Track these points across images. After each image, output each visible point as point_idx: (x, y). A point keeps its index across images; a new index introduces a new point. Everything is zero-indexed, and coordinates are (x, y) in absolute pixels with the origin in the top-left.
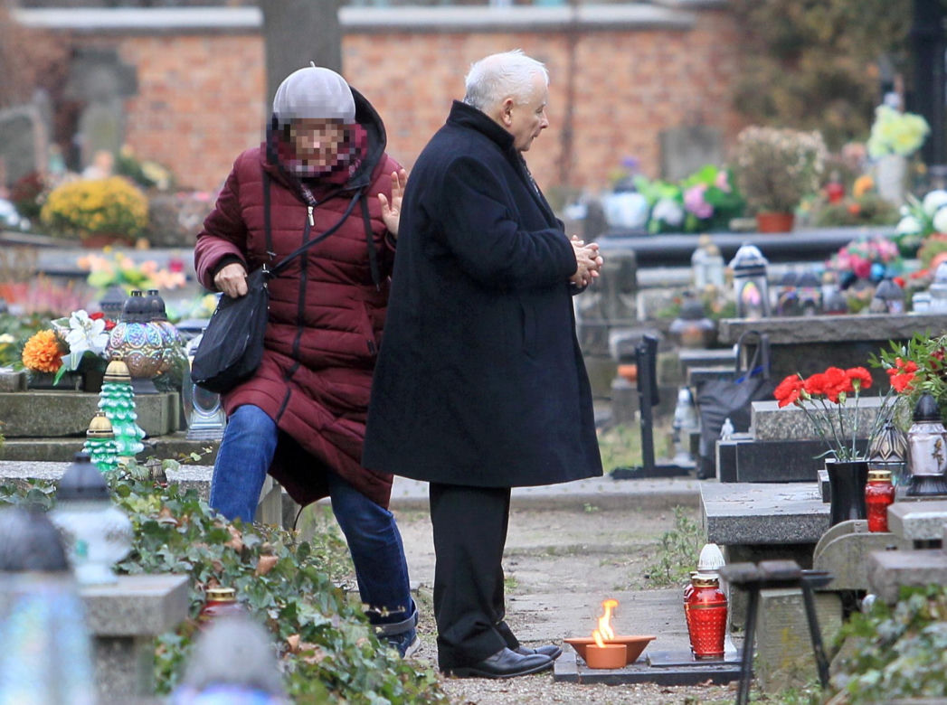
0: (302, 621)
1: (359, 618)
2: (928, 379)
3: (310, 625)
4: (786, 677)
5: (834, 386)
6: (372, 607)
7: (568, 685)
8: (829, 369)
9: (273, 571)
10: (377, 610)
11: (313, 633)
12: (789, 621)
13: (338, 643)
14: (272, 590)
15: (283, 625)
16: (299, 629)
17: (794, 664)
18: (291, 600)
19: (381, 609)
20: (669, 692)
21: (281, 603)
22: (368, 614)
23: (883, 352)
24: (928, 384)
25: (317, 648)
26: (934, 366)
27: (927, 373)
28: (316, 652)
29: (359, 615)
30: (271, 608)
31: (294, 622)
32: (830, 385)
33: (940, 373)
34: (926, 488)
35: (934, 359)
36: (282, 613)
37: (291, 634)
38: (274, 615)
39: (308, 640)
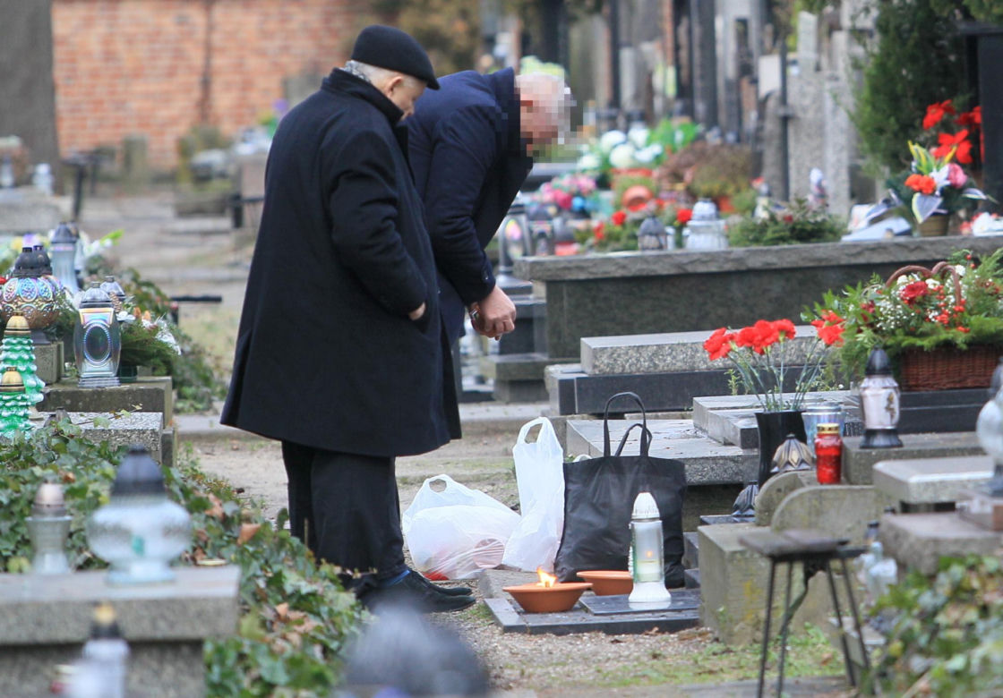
0: (289, 589)
1: (332, 581)
2: (860, 331)
3: (296, 593)
4: (749, 629)
5: (763, 339)
6: (344, 570)
7: (518, 636)
8: (758, 322)
9: (255, 538)
10: (349, 572)
11: (298, 601)
12: (752, 575)
13: (324, 609)
14: (257, 559)
15: (271, 594)
16: (286, 598)
17: (757, 616)
18: (277, 568)
19: (353, 571)
20: (617, 641)
21: (266, 571)
22: (341, 576)
23: (817, 305)
24: (861, 337)
25: (305, 616)
26: (865, 318)
27: (859, 326)
28: (305, 619)
29: (332, 577)
30: (258, 577)
31: (281, 590)
32: (760, 337)
33: (871, 325)
34: (880, 441)
35: (865, 312)
36: (269, 582)
37: (279, 603)
38: (262, 583)
39: (294, 608)
